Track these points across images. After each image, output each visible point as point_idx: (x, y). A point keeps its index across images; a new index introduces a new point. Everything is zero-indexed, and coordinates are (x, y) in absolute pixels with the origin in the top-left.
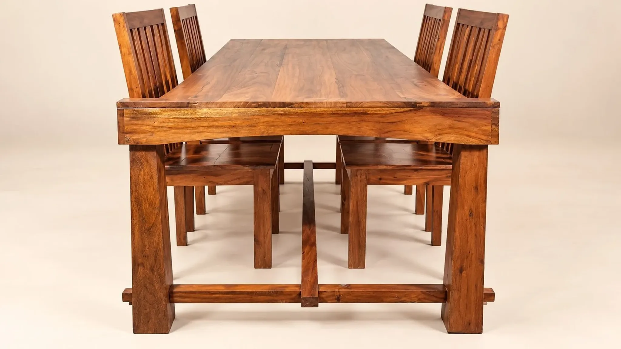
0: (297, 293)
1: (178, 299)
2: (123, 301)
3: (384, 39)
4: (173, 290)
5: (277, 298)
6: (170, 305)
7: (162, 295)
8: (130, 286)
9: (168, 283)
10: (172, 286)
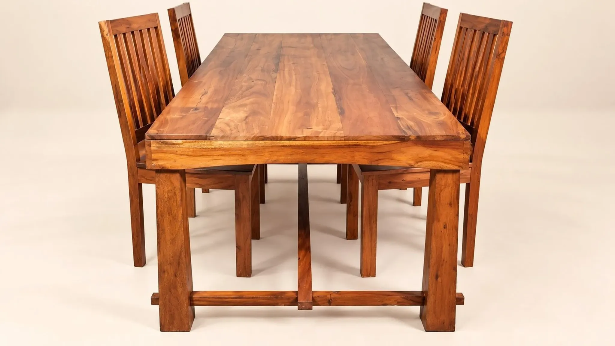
0: (294, 298)
1: (197, 303)
2: (152, 304)
3: (378, 34)
4: (193, 296)
5: (278, 301)
6: (191, 307)
7: (184, 299)
8: (157, 291)
9: (189, 289)
10: (192, 293)
